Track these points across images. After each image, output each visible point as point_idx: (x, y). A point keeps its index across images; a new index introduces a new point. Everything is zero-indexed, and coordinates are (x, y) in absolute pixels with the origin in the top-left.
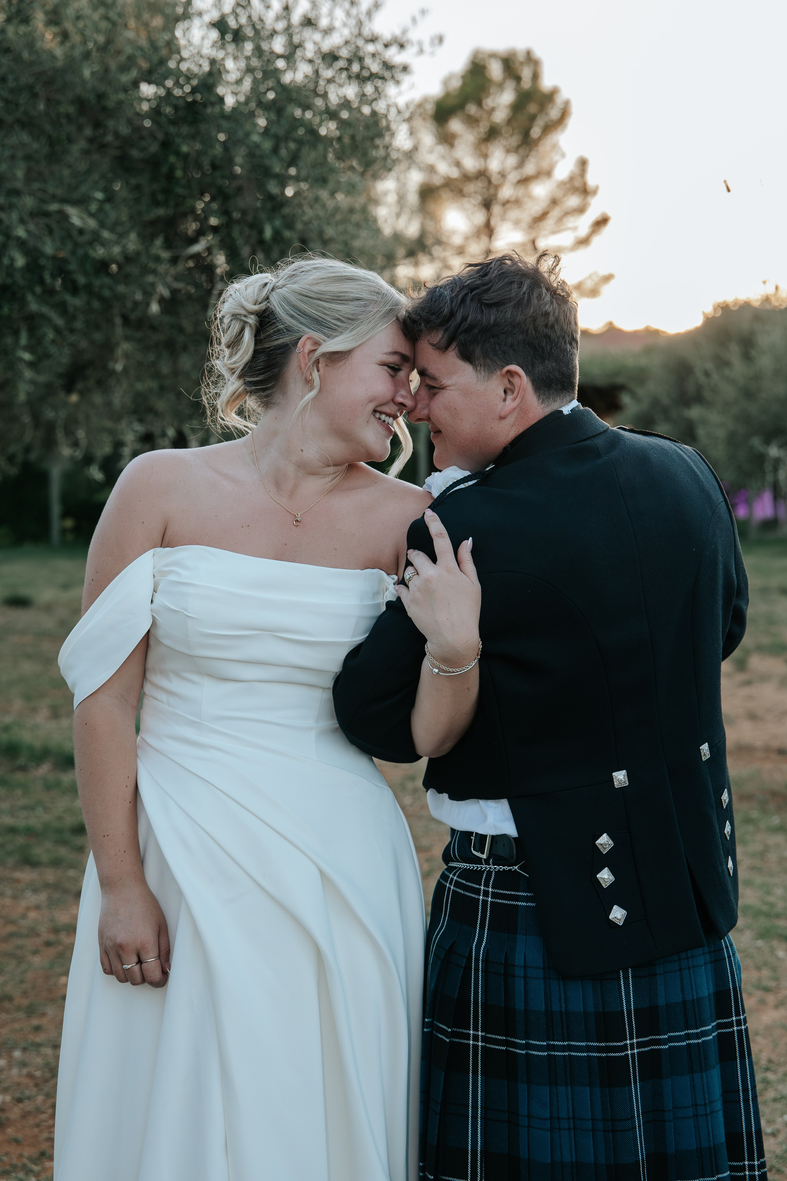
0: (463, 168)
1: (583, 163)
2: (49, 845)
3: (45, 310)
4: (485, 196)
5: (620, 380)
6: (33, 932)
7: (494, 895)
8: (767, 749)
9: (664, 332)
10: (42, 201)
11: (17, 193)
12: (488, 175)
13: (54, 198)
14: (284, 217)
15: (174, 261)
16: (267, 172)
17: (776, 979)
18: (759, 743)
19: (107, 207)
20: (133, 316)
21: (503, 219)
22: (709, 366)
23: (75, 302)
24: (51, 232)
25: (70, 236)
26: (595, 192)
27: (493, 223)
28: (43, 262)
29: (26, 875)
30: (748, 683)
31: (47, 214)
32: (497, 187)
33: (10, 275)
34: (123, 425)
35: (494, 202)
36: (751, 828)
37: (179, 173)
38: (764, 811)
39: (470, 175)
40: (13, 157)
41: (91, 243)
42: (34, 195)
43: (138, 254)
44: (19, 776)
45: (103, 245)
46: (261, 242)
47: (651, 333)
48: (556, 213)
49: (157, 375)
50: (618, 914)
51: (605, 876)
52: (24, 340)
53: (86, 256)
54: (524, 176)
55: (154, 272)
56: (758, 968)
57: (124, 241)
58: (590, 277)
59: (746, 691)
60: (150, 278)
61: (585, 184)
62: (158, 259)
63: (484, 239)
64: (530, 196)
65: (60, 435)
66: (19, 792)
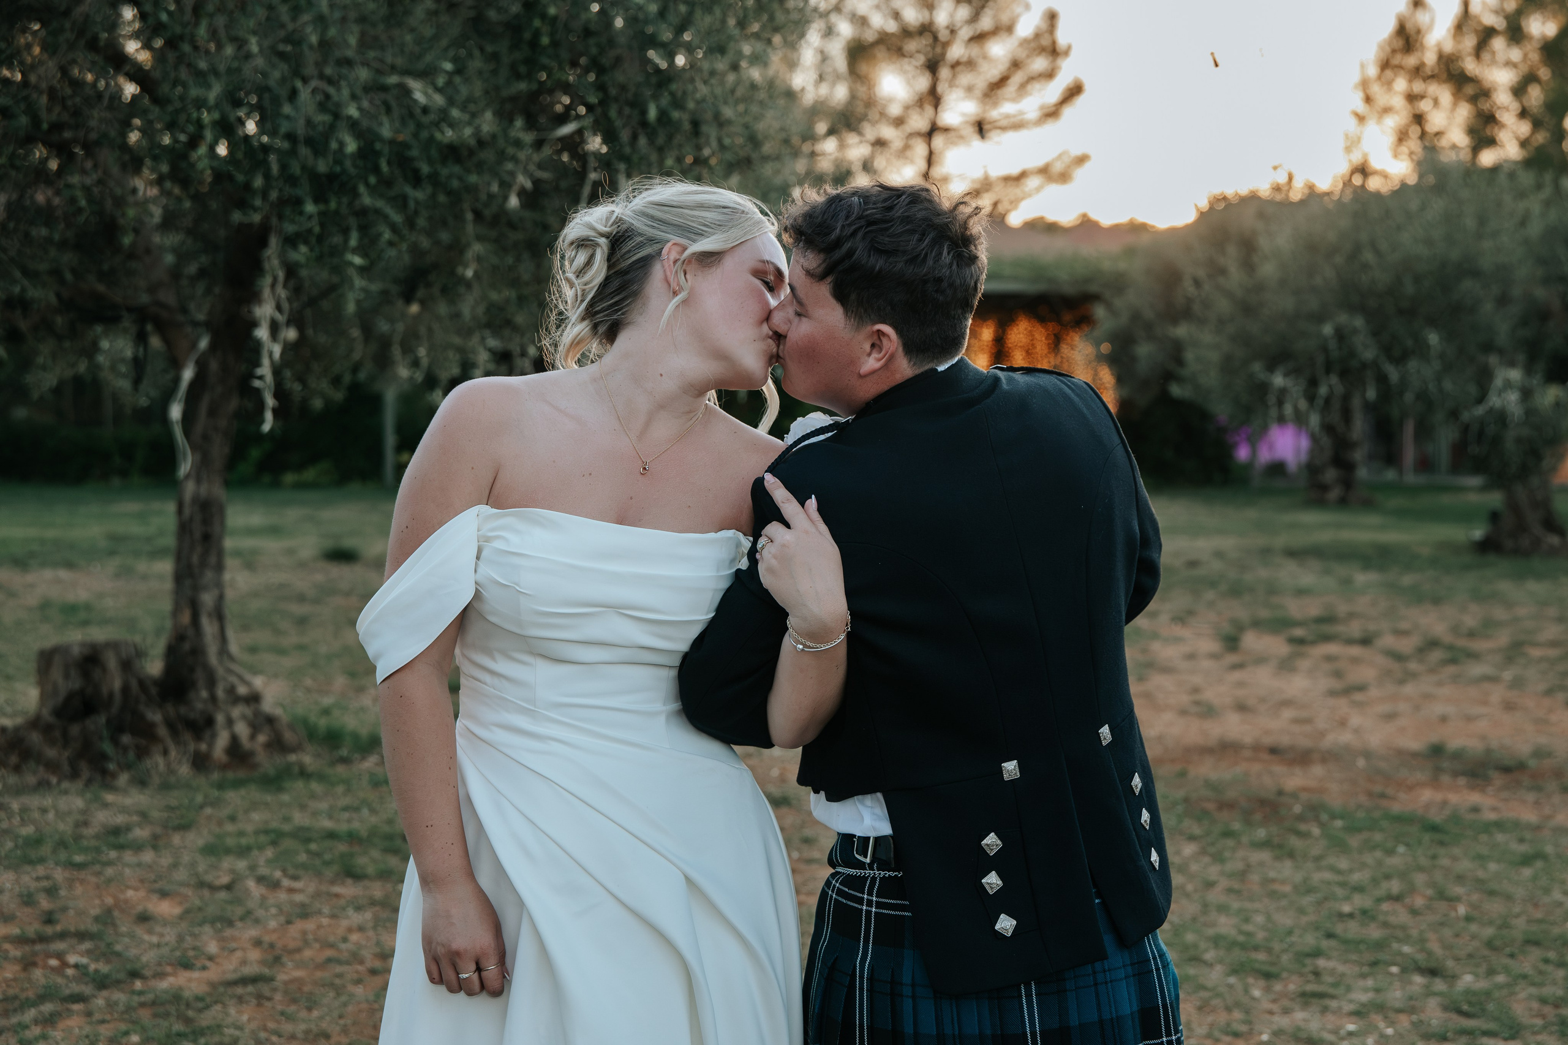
0: (901, 20)
1: (1052, 17)
2: (375, 853)
3: (380, 204)
4: (930, 56)
5: (1093, 288)
6: (356, 958)
7: (879, 905)
8: (1257, 748)
9: (1153, 227)
10: (379, 72)
11: (348, 63)
12: (934, 30)
13: (393, 69)
14: (672, 94)
15: (539, 144)
16: (653, 42)
17: (1249, 1022)
18: (1248, 740)
19: (457, 80)
20: (487, 213)
21: (952, 84)
22: (1201, 273)
23: (418, 195)
24: (388, 110)
25: (411, 115)
26: (1067, 52)
27: (940, 89)
28: (378, 146)
29: (348, 890)
30: (1239, 666)
31: (384, 88)
32: (946, 45)
33: (338, 162)
34: (475, 339)
35: (941, 63)
36: (1230, 842)
37: (545, 40)
38: (1248, 822)
39: (911, 29)
40: (344, 20)
41: (437, 125)
42: (368, 65)
43: (494, 136)
44: (341, 770)
45: (451, 126)
46: (644, 123)
47: (1136, 228)
48: (1017, 78)
49: (515, 283)
50: (1006, 924)
51: (992, 881)
52: (353, 242)
53: (432, 139)
54: (978, 32)
55: (514, 159)
56: (1228, 1009)
57: (477, 121)
58: (1060, 157)
59: (1237, 675)
60: (509, 166)
61: (1054, 43)
62: (518, 144)
63: (929, 110)
64: (985, 57)
65: (396, 352)
66: (340, 789)
